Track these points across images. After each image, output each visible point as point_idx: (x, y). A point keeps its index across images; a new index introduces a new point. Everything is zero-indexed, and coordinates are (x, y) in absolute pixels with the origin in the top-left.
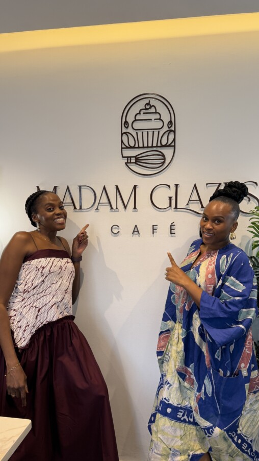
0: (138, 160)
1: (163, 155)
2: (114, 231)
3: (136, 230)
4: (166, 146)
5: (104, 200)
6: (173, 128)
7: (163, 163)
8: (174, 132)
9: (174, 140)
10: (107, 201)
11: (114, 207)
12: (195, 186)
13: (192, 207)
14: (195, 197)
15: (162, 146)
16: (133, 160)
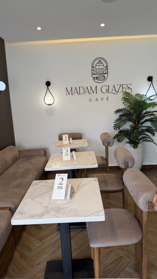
0: (97, 78)
1: (104, 77)
2: (90, 100)
3: (97, 100)
4: (105, 74)
5: (87, 91)
6: (107, 68)
7: (104, 79)
8: (108, 69)
9: (108, 72)
10: (88, 91)
11: (90, 93)
12: (114, 86)
13: (113, 92)
14: (114, 89)
15: (104, 74)
16: (95, 78)
